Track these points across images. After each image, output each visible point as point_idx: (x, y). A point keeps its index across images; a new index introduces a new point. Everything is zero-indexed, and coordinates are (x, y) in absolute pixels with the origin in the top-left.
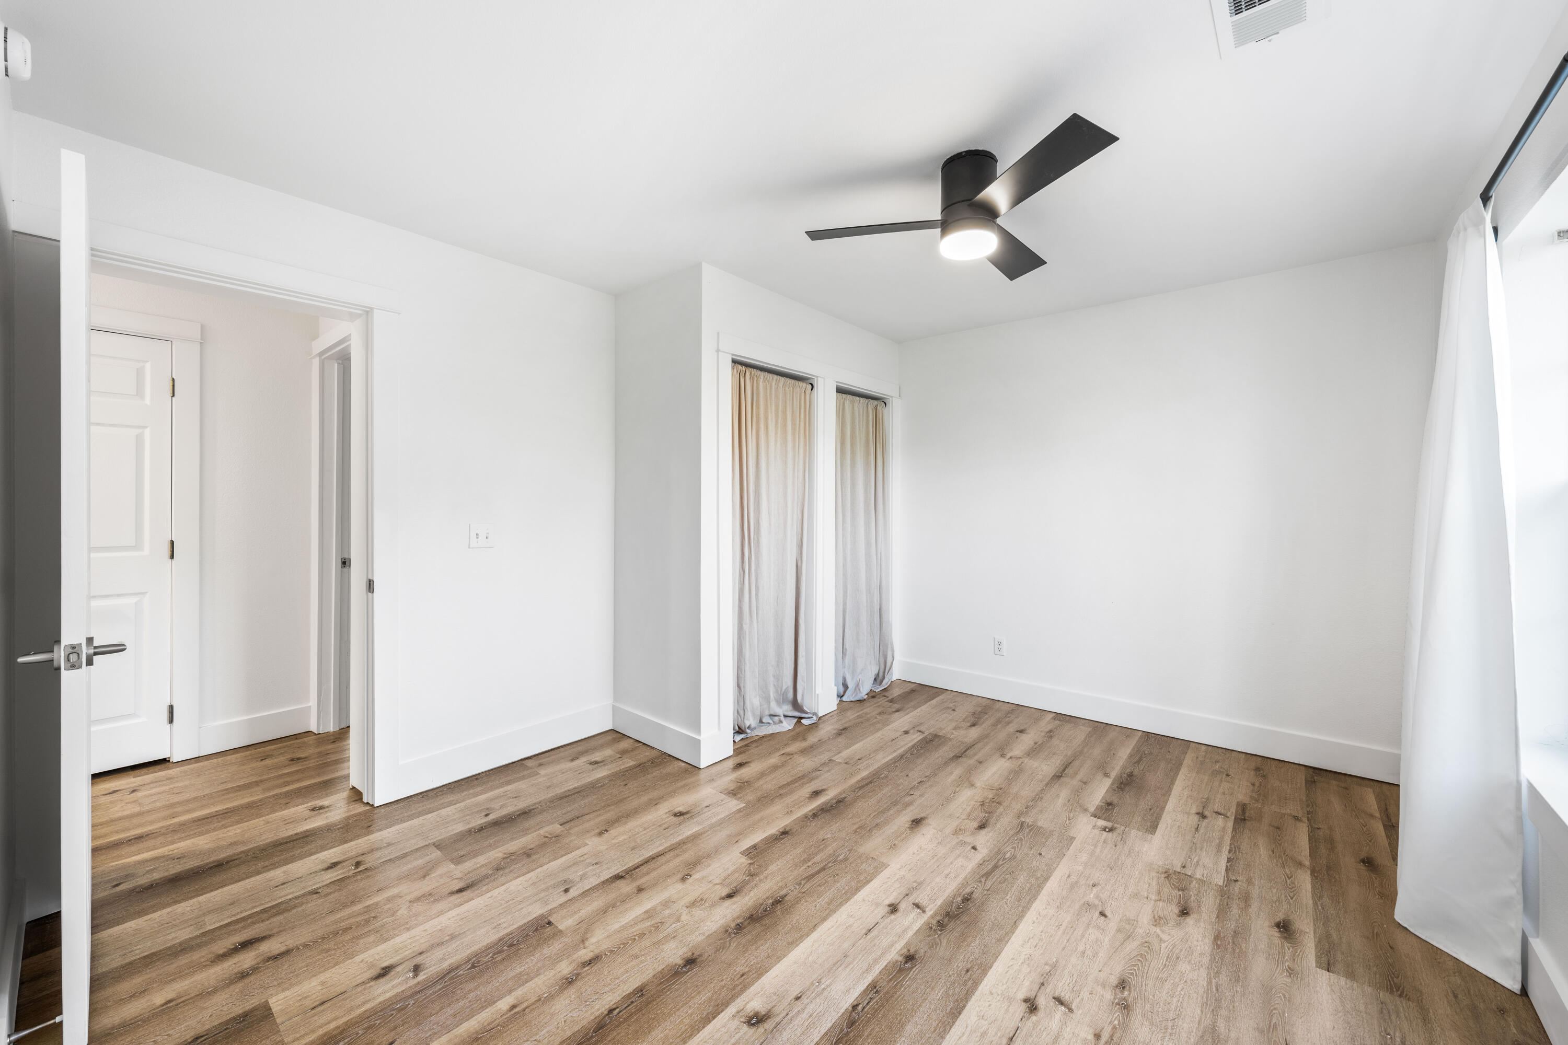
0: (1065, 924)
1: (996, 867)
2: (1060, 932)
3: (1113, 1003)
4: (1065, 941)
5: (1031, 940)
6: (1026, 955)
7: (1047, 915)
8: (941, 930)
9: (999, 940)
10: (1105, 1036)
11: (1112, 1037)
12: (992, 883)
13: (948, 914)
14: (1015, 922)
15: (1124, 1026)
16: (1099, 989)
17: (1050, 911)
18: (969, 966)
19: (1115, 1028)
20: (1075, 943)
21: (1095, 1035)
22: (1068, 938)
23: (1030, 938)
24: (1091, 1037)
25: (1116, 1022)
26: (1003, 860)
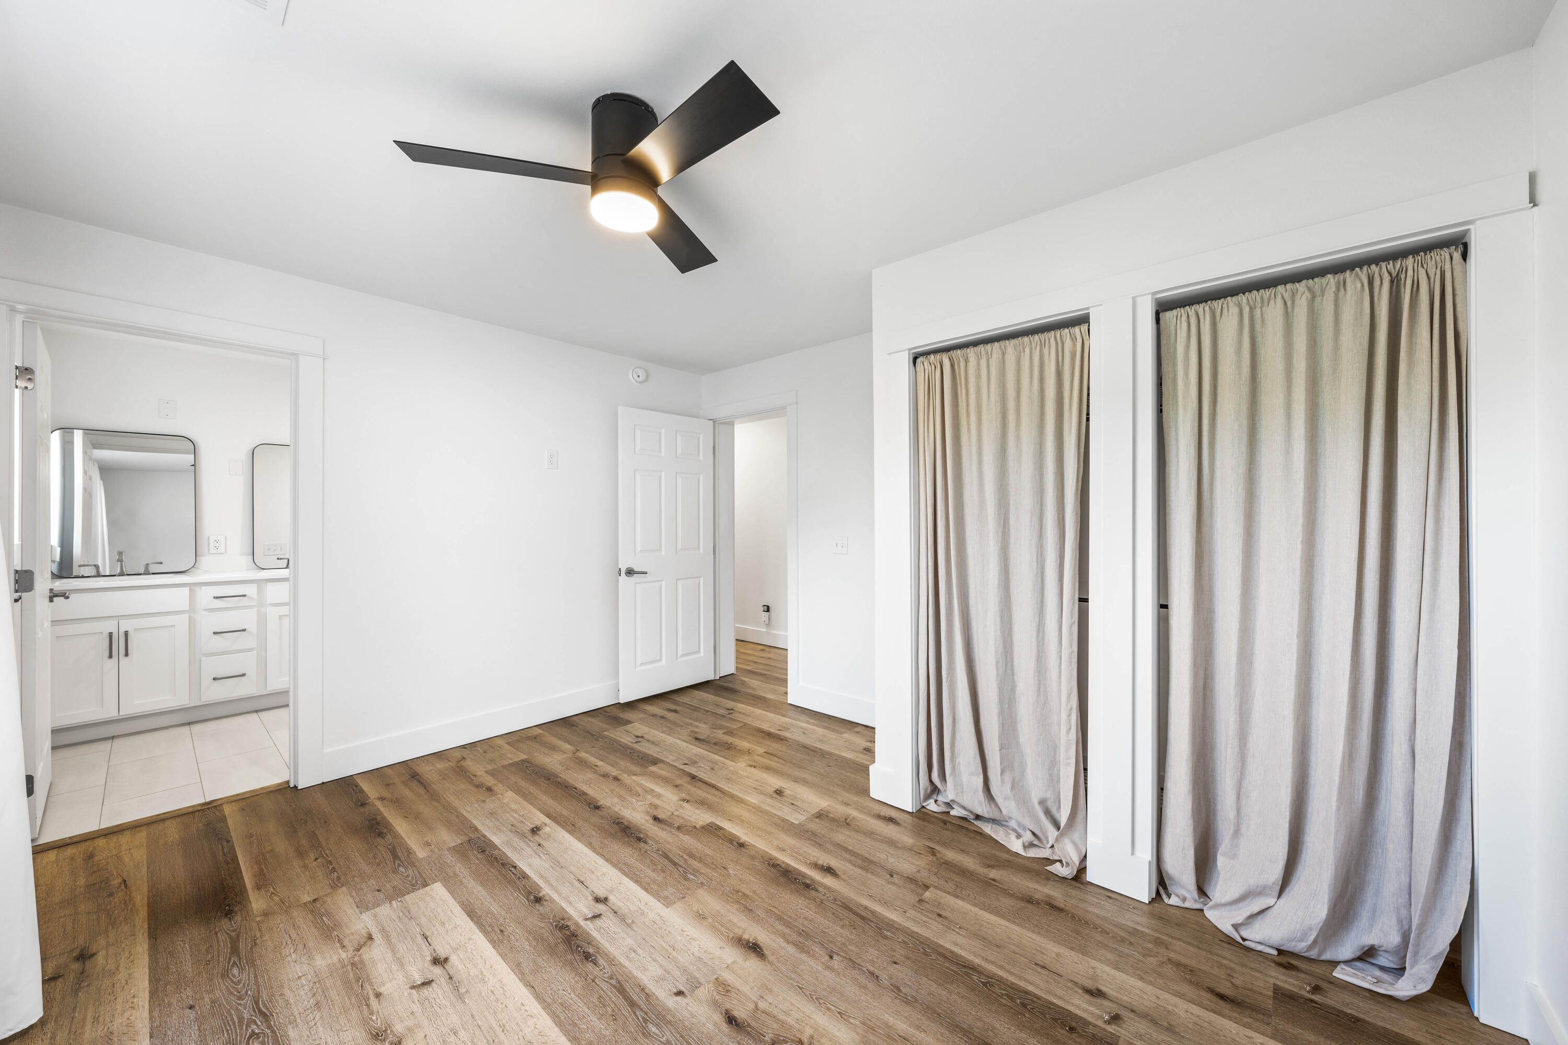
0: (502, 1036)
1: (632, 1004)
2: (494, 1024)
3: (390, 1027)
4: (480, 1023)
5: (502, 991)
6: (489, 979)
7: (526, 1023)
8: (556, 926)
9: (519, 965)
10: (373, 1001)
11: (368, 1006)
12: (605, 989)
13: (574, 935)
14: (533, 988)
15: (365, 1022)
16: (409, 1023)
17: (530, 1030)
18: (506, 933)
19: (372, 1013)
20: (472, 1032)
21: (381, 994)
22: (483, 1028)
23: (505, 991)
24: (382, 990)
25: (374, 1018)
26: (643, 1018)
